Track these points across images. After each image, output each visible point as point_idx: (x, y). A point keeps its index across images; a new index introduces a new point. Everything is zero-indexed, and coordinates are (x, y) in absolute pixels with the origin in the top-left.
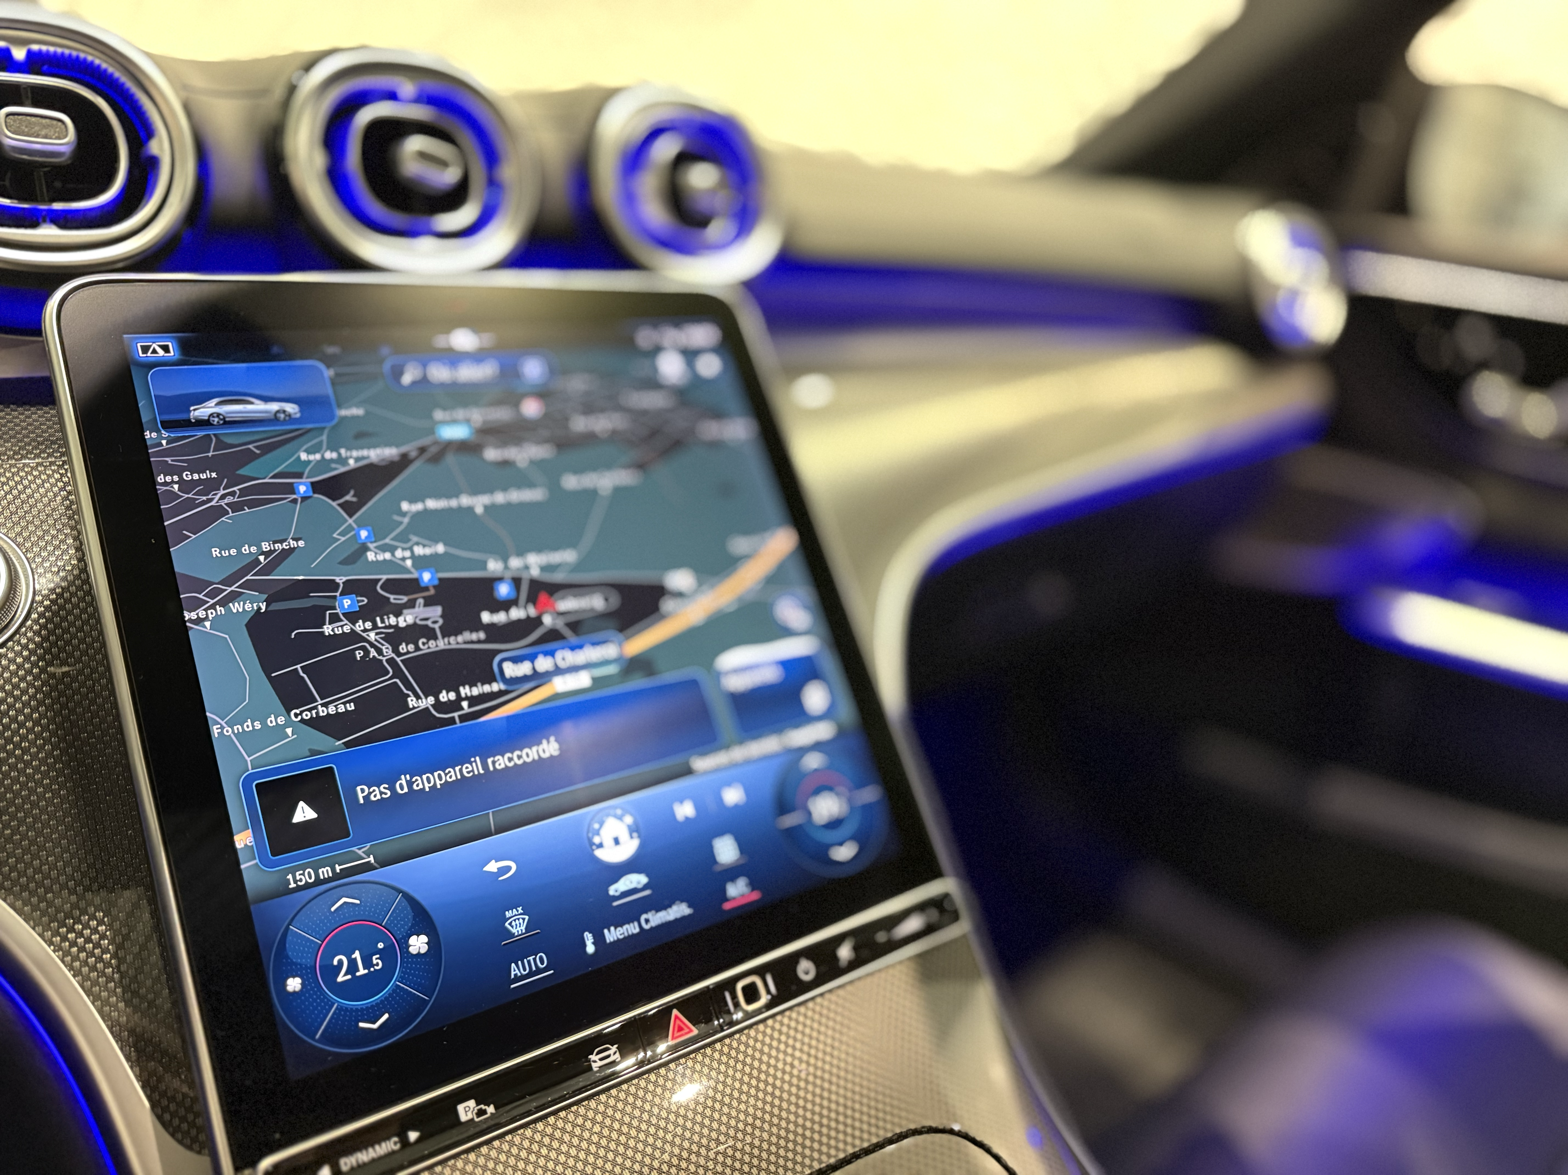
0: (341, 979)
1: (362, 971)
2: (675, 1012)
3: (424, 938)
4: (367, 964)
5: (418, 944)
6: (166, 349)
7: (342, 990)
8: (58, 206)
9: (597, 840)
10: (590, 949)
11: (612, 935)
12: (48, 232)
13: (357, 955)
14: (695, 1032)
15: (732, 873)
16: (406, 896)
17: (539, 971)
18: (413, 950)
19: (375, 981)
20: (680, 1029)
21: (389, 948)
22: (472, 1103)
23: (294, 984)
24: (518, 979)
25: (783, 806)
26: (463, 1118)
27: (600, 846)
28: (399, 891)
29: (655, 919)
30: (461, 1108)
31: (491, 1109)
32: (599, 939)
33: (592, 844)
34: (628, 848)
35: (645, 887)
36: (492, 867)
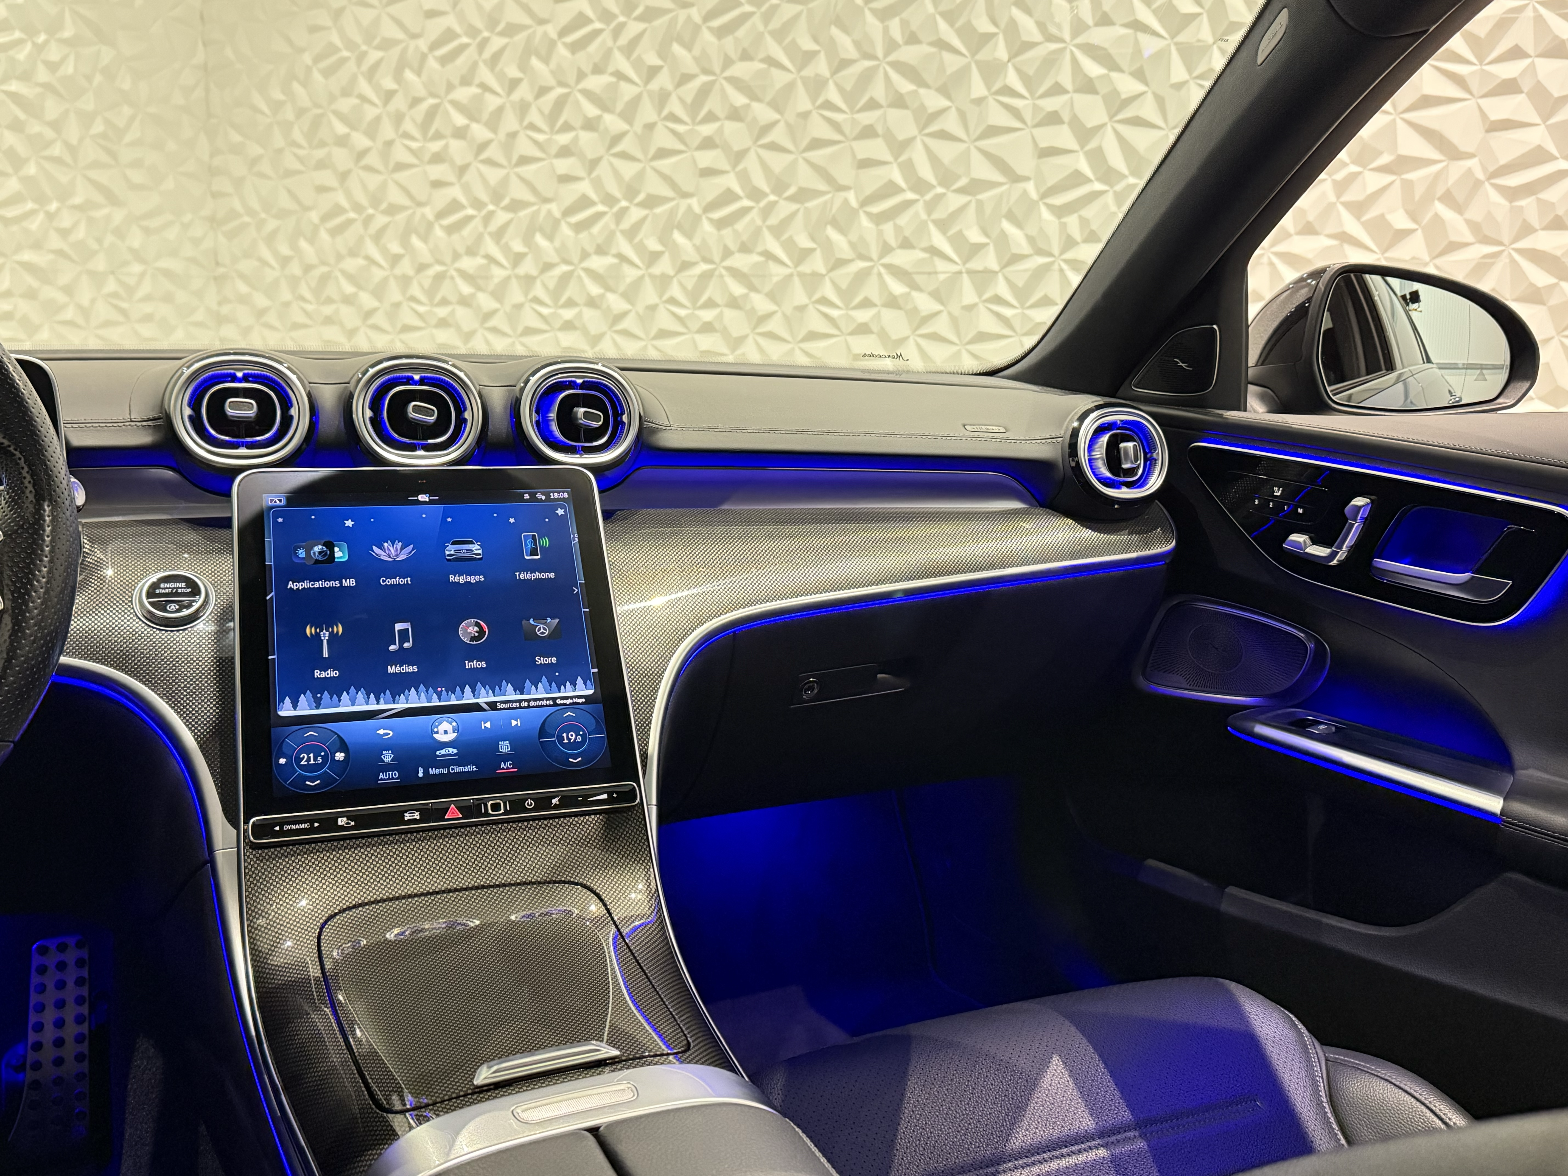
0: (302, 763)
1: (312, 762)
2: (452, 806)
3: (343, 755)
4: (315, 760)
5: (340, 756)
6: (280, 501)
7: (302, 767)
8: (249, 439)
9: (436, 730)
10: (421, 775)
11: (432, 771)
12: (243, 451)
13: (311, 755)
14: (461, 816)
15: (505, 758)
16: (339, 736)
17: (393, 778)
18: (337, 758)
19: (317, 767)
20: (453, 813)
21: (326, 755)
22: (345, 819)
23: (282, 761)
24: (382, 779)
25: (543, 731)
26: (340, 823)
27: (437, 732)
28: (336, 734)
29: (457, 769)
30: (340, 820)
31: (353, 823)
32: (426, 772)
33: (432, 731)
34: (451, 736)
35: (455, 755)
36: (381, 732)
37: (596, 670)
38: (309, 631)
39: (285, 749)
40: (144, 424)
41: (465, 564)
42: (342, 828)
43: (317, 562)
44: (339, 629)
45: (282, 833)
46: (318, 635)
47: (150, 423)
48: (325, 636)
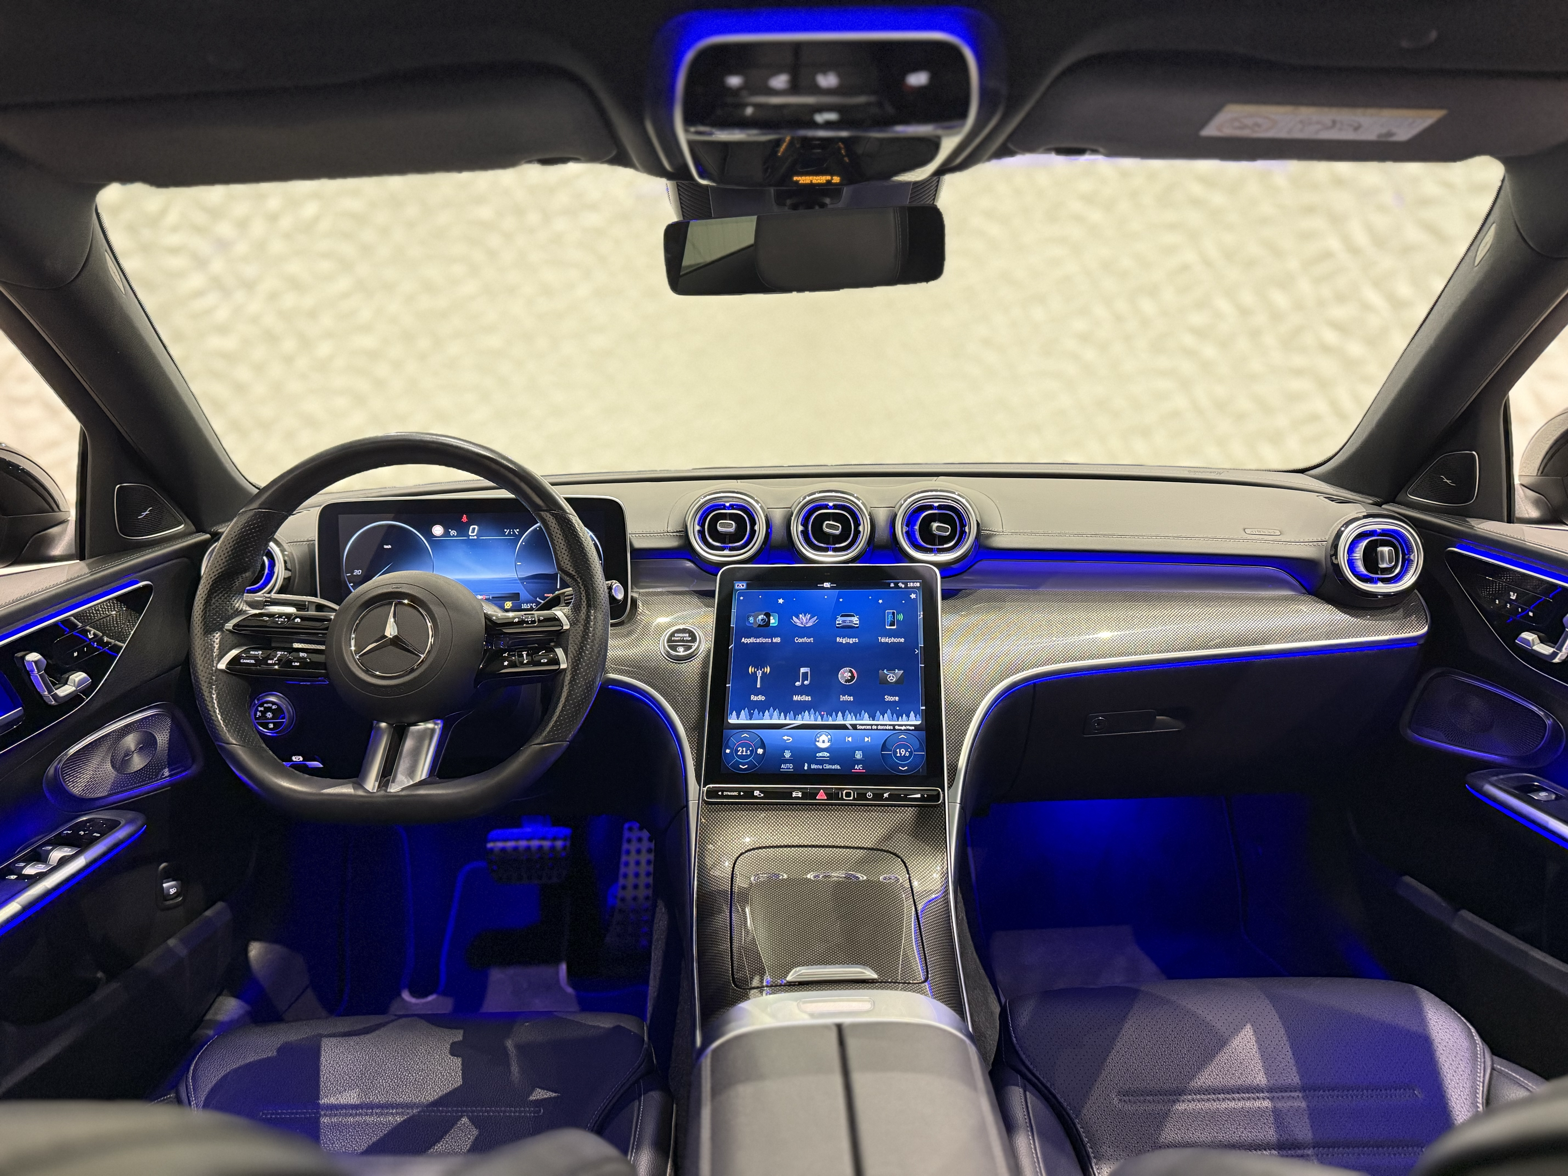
0: (739, 753)
1: (744, 753)
2: (822, 791)
3: (762, 750)
4: (746, 752)
5: (760, 751)
6: (743, 586)
7: (738, 756)
8: (730, 545)
9: (818, 739)
10: (806, 768)
11: (813, 766)
12: (726, 552)
13: (744, 749)
14: (826, 798)
15: (858, 762)
16: (761, 738)
17: (789, 769)
18: (758, 752)
19: (747, 757)
20: (822, 796)
21: (753, 750)
22: (758, 792)
23: (728, 751)
24: (783, 769)
25: (884, 747)
26: (755, 794)
27: (818, 741)
28: (759, 737)
29: (828, 767)
30: (755, 792)
31: (762, 795)
32: (809, 767)
33: (816, 740)
34: (826, 745)
35: (828, 757)
36: (785, 738)
37: (924, 708)
38: (751, 670)
39: (730, 743)
40: (674, 534)
41: (848, 630)
42: (756, 797)
43: (760, 626)
44: (768, 670)
45: (723, 797)
46: (755, 672)
47: (678, 534)
48: (759, 674)
